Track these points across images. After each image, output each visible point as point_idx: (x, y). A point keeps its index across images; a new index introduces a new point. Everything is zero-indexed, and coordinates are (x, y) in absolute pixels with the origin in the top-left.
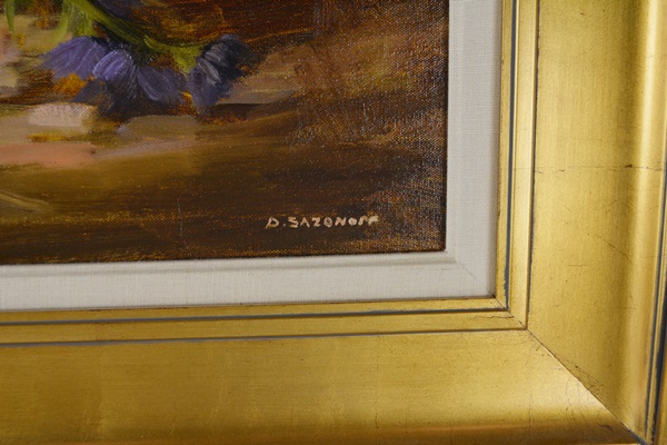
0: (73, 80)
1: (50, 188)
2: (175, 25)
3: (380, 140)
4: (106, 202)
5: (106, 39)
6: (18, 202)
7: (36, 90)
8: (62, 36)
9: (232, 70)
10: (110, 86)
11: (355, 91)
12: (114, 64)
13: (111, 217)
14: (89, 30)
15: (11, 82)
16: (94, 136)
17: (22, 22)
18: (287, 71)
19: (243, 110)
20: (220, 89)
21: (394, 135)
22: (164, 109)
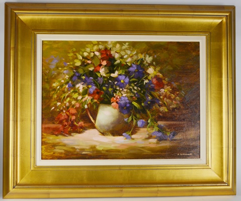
0: (155, 136)
1: (152, 150)
2: (167, 130)
3: (191, 144)
4: (157, 151)
5: (159, 131)
6: (147, 151)
7: (150, 137)
8: (154, 131)
9: (174, 135)
10: (159, 137)
11: (189, 138)
12: (160, 134)
13: (158, 153)
14: (157, 130)
15: (147, 136)
16: (157, 143)
17: (149, 129)
18: (181, 135)
19: (175, 140)
20: (173, 137)
21: (194, 143)
22: (166, 140)
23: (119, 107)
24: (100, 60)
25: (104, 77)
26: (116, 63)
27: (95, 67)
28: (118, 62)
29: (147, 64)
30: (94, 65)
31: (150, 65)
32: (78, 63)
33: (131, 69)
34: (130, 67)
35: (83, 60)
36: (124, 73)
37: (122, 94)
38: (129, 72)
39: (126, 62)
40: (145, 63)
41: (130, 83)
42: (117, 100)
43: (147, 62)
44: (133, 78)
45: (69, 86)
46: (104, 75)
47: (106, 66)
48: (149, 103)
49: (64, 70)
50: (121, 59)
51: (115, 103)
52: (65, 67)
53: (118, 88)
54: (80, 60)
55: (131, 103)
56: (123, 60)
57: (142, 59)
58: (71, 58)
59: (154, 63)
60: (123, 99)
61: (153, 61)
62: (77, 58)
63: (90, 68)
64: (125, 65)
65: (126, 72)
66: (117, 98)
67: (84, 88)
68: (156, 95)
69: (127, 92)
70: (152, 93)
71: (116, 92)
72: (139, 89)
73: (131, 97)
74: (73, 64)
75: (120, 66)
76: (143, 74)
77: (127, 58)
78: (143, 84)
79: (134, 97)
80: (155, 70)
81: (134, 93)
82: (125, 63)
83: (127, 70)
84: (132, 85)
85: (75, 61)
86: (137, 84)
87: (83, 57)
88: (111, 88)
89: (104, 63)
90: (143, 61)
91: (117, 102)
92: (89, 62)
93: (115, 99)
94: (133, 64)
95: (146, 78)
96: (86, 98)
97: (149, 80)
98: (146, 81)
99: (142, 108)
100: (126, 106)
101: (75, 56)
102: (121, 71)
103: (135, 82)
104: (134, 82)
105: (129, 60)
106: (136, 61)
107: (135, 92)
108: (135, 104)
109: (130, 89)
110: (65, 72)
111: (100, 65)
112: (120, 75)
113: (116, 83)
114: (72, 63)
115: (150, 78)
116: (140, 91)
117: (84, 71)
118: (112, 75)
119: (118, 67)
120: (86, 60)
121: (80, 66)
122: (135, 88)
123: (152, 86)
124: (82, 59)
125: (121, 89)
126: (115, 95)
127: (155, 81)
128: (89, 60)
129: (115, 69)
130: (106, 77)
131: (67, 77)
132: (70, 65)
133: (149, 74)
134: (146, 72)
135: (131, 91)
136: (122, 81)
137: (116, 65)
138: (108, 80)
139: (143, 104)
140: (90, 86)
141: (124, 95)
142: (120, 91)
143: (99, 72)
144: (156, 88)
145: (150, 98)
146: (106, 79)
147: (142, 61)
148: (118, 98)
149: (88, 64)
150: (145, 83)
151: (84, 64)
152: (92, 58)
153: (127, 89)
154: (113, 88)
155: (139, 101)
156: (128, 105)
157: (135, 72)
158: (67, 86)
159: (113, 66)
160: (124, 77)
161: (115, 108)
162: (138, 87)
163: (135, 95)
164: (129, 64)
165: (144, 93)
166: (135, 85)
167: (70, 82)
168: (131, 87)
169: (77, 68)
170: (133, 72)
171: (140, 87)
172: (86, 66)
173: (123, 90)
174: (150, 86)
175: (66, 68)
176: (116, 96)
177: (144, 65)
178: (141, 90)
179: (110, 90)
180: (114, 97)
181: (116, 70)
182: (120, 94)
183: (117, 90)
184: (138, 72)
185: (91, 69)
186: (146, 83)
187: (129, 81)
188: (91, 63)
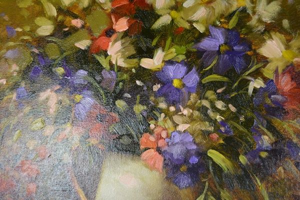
23: (166, 165)
24: (109, 15)
25: (120, 69)
26: (158, 24)
27: (93, 40)
28: (164, 20)
29: (261, 28)
30: (90, 31)
31: (271, 28)
32: (46, 28)
33: (206, 44)
34: (201, 36)
35: (60, 18)
36: (182, 58)
37: (176, 125)
38: (200, 53)
39: (191, 22)
40: (253, 22)
41: (202, 88)
42: (161, 143)
43: (260, 21)
44: (211, 72)
45: (18, 97)
46: (121, 63)
47: (126, 34)
48: (264, 155)
49: (8, 49)
50: (174, 13)
51: (152, 152)
52: (8, 39)
53: (163, 105)
54: (50, 18)
55: (202, 155)
56: (182, 14)
57: (244, 10)
58: (26, 14)
59: (286, 23)
60: (177, 138)
61: (282, 15)
62: (42, 13)
63: (78, 40)
64: (187, 31)
65: (188, 54)
66: (160, 137)
67: (60, 102)
68: (291, 131)
69: (191, 119)
70: (277, 122)
71: (156, 119)
72: (233, 109)
73: (206, 134)
74: (33, 31)
75: (172, 33)
76: (248, 59)
77: (193, 9)
78: (246, 94)
79: (215, 136)
80: (288, 47)
81: (213, 122)
82: (187, 26)
83: (193, 48)
84: (210, 94)
85: (39, 21)
86: (224, 92)
87: (60, 10)
88: (141, 103)
89: (122, 25)
90: (248, 17)
91: (159, 150)
92: (77, 23)
93: (152, 139)
94: (215, 25)
95: (257, 74)
96: (67, 132)
97: (265, 79)
98: (257, 84)
99: (240, 172)
100: (186, 161)
101: (38, 8)
102: (173, 50)
103: (220, 84)
104: (214, 85)
105: (201, 13)
106: (222, 16)
107: (219, 118)
108: (217, 157)
109: (203, 110)
110: (9, 54)
111: (109, 32)
112: (170, 62)
113: (156, 88)
114: (28, 29)
115: (268, 72)
116: (235, 117)
117: (62, 52)
118: (146, 63)
119: (164, 38)
120: (68, 19)
121: (52, 35)
122: (220, 105)
123: (275, 102)
124: (56, 14)
125: (172, 109)
126: (152, 126)
127: (286, 84)
128: (76, 17)
129: (154, 43)
130: (128, 71)
131: (15, 68)
132: (24, 33)
133: (265, 61)
134: (257, 55)
135: (206, 115)
136: (176, 83)
137: (158, 31)
138: (133, 78)
139: (243, 159)
140: (78, 97)
141: (182, 127)
142: (169, 115)
143: (106, 55)
144: (288, 107)
145: (267, 140)
146: (125, 76)
147: (244, 15)
148: (164, 135)
149: (74, 30)
150: (250, 91)
151: (62, 31)
152: (85, 9)
153: (192, 107)
154: (147, 105)
155: (230, 147)
156: (194, 160)
157: (219, 52)
158: (14, 96)
159: (149, 34)
160: (183, 69)
161: (152, 168)
162: (227, 102)
163: (217, 130)
164: (201, 28)
165: (248, 123)
166: (220, 97)
167: (23, 84)
168: (206, 103)
169: (41, 41)
170: (212, 54)
171: (233, 101)
172: (67, 34)
173: (178, 111)
174: (268, 101)
175: (11, 44)
176: (157, 130)
177: (250, 30)
178: (239, 112)
179: (139, 108)
180: (151, 132)
181: (157, 47)
182: (169, 124)
183: (161, 111)
184: (231, 52)
185: (83, 44)
186: (255, 90)
187: (200, 83)
188: (83, 27)
